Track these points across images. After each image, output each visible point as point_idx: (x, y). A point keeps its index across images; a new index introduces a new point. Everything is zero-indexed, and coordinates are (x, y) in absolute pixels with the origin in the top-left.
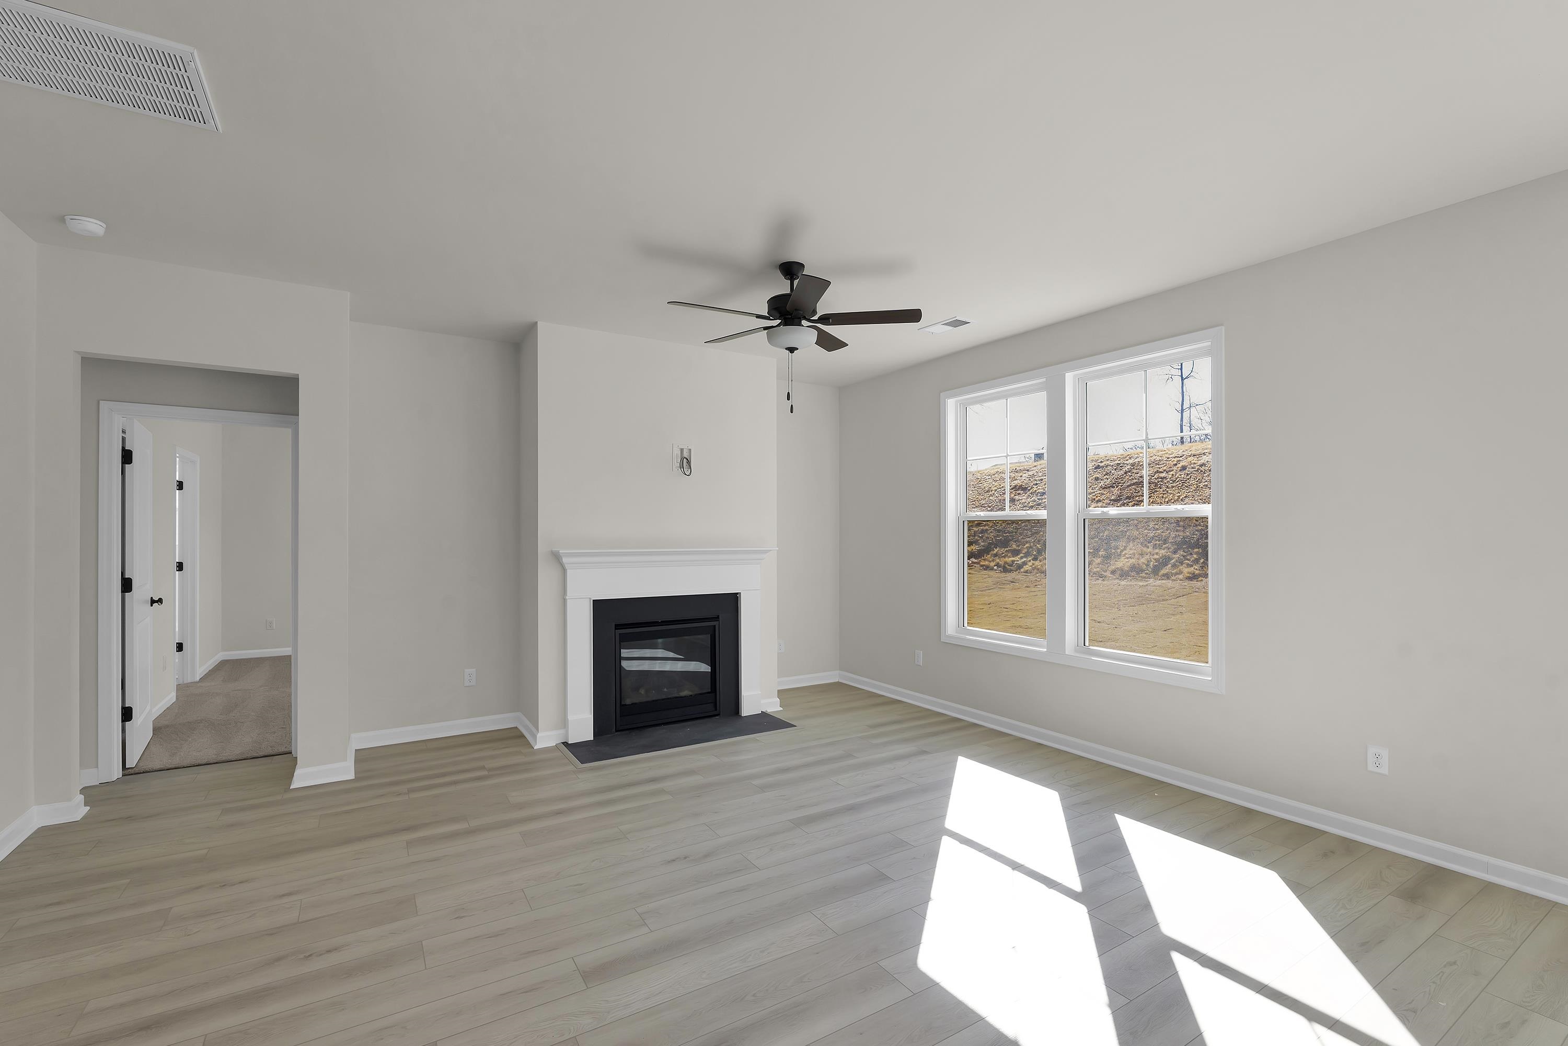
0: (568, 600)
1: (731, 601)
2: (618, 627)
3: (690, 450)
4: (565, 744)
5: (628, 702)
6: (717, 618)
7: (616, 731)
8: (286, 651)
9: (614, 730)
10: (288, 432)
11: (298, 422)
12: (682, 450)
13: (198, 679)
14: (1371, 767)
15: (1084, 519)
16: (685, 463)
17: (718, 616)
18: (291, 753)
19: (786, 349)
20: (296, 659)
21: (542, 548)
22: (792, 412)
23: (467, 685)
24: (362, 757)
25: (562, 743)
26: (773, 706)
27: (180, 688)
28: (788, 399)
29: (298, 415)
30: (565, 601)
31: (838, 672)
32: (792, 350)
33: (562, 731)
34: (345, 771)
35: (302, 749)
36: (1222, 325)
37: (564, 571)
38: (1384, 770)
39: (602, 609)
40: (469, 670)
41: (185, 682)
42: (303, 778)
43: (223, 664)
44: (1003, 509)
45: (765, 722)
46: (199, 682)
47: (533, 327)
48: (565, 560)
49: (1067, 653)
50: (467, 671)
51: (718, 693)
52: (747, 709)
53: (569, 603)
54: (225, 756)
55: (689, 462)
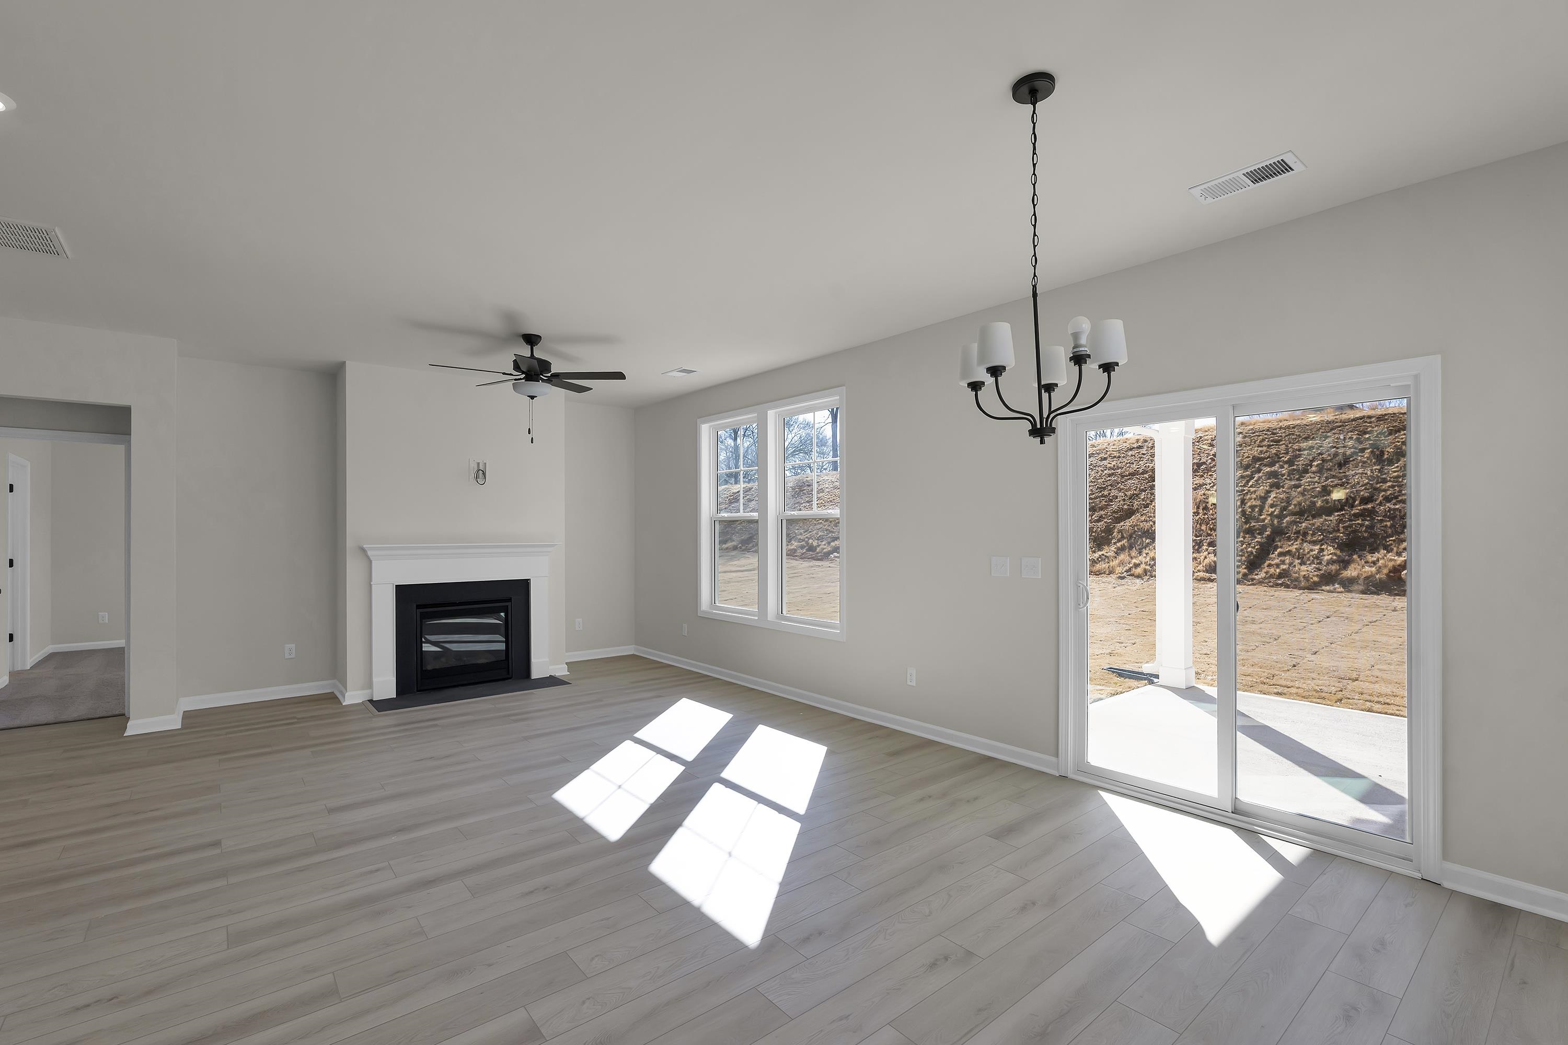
0: (373, 585)
1: (523, 586)
2: (418, 607)
3: (485, 463)
4: (371, 701)
5: (429, 667)
6: (510, 600)
7: (418, 691)
8: (120, 643)
9: (415, 691)
10: (121, 448)
11: (130, 441)
12: (478, 464)
13: (29, 668)
14: (909, 683)
15: (782, 520)
16: (481, 474)
17: (511, 598)
18: (124, 715)
19: (528, 396)
20: (129, 649)
21: (350, 543)
22: (532, 443)
23: (287, 658)
24: (187, 715)
25: (368, 700)
26: (561, 671)
27: (12, 674)
28: (529, 433)
29: (131, 435)
30: (371, 586)
31: (633, 646)
32: (532, 397)
33: (368, 691)
34: (173, 722)
35: (133, 711)
36: (844, 385)
37: (371, 562)
38: (914, 684)
39: (405, 594)
40: (290, 645)
41: (16, 669)
42: (134, 728)
43: (52, 656)
44: (738, 511)
45: (552, 681)
46: (29, 670)
47: (343, 364)
48: (369, 553)
49: (769, 619)
50: (288, 646)
51: (510, 661)
52: (536, 673)
53: (373, 587)
54: (64, 717)
55: (484, 474)
